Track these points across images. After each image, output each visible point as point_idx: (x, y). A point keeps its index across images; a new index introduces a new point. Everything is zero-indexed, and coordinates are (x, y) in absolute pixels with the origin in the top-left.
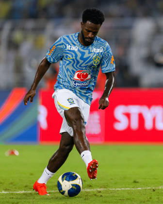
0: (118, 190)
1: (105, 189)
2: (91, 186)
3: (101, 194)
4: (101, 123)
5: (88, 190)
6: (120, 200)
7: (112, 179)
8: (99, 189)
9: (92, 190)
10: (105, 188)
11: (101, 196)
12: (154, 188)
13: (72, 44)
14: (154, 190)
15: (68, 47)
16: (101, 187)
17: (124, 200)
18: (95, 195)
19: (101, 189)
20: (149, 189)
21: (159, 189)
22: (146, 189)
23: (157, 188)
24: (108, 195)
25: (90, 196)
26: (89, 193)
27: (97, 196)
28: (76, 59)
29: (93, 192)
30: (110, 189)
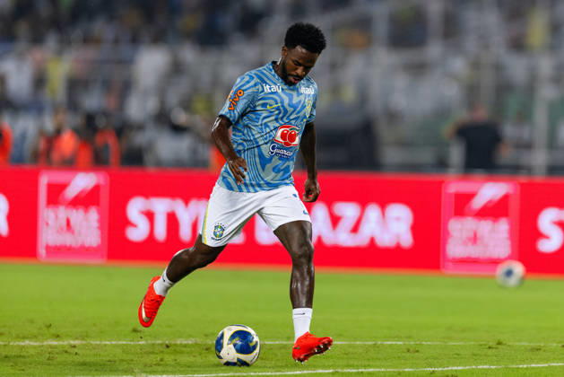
0: (105, 345)
1: (84, 342)
2: (58, 336)
3: (76, 350)
4: (101, 228)
5: (54, 343)
6: (109, 361)
7: (95, 325)
8: (72, 342)
9: (61, 343)
10: (83, 339)
11: (76, 354)
12: (167, 342)
13: (270, 83)
14: (168, 346)
15: (267, 88)
16: (77, 339)
17: (115, 361)
18: (66, 352)
19: (76, 342)
20: (159, 344)
21: (175, 345)
22: (153, 344)
23: (173, 343)
24: (88, 352)
25: (57, 353)
26: (55, 347)
27: (70, 353)
28: (283, 106)
29: (63, 346)
30: (92, 342)
